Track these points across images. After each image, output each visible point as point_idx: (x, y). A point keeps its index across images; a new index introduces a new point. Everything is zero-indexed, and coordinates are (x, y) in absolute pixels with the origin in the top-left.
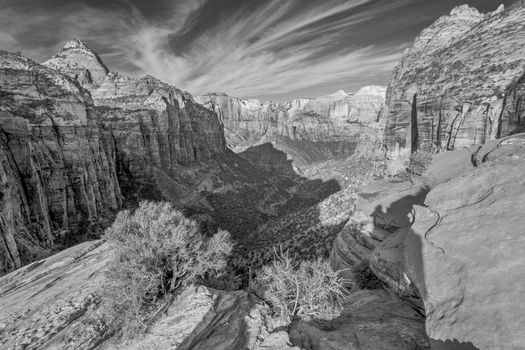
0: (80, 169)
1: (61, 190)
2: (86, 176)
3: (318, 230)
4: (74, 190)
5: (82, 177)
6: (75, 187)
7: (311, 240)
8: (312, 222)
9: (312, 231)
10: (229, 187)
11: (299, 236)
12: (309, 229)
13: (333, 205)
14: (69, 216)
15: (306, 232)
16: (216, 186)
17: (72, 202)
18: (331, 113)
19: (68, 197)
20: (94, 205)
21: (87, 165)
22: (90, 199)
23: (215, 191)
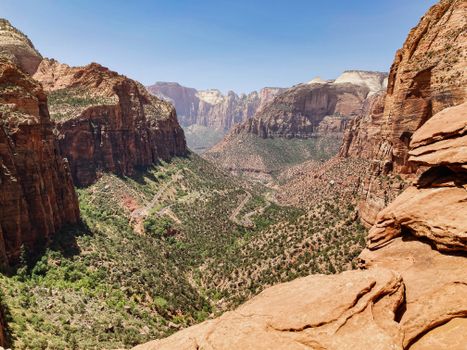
0: (36, 176)
1: (14, 201)
2: (42, 184)
3: (314, 243)
4: (28, 202)
5: (37, 185)
6: (30, 198)
7: (307, 254)
8: (305, 233)
9: (308, 245)
10: (195, 194)
11: (292, 250)
12: (304, 242)
13: (328, 213)
14: (22, 233)
15: (300, 245)
16: (181, 194)
17: (26, 217)
18: (307, 105)
19: (22, 209)
20: (52, 219)
21: (43, 171)
22: (48, 211)
23: (180, 200)
